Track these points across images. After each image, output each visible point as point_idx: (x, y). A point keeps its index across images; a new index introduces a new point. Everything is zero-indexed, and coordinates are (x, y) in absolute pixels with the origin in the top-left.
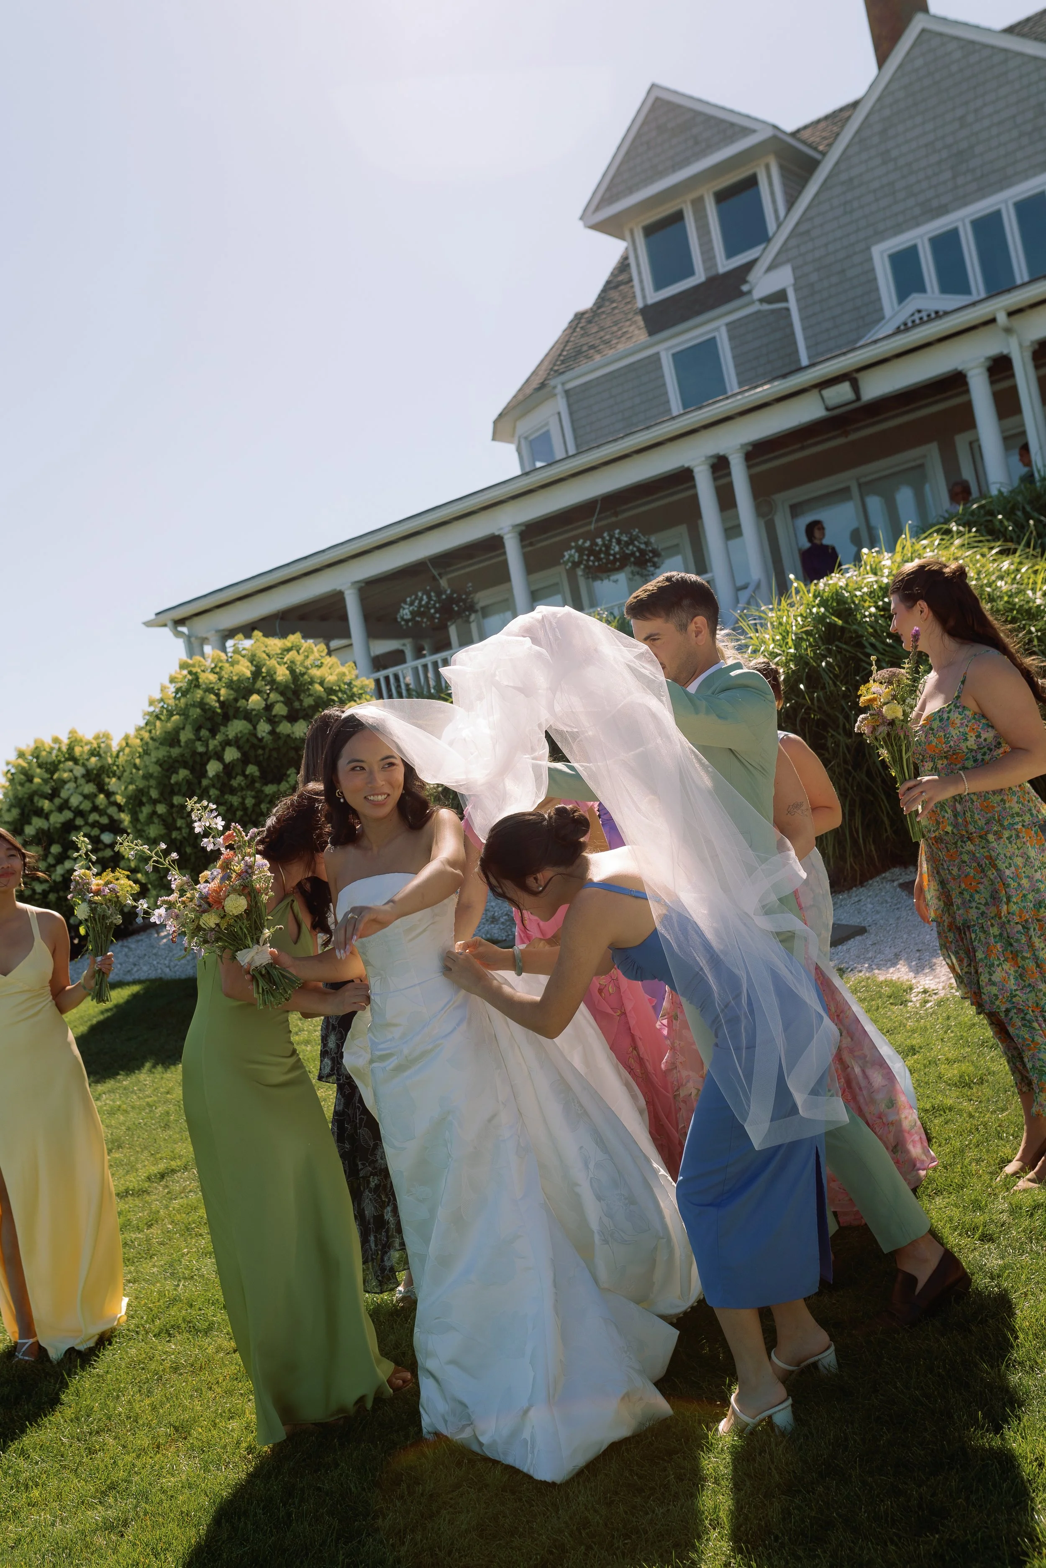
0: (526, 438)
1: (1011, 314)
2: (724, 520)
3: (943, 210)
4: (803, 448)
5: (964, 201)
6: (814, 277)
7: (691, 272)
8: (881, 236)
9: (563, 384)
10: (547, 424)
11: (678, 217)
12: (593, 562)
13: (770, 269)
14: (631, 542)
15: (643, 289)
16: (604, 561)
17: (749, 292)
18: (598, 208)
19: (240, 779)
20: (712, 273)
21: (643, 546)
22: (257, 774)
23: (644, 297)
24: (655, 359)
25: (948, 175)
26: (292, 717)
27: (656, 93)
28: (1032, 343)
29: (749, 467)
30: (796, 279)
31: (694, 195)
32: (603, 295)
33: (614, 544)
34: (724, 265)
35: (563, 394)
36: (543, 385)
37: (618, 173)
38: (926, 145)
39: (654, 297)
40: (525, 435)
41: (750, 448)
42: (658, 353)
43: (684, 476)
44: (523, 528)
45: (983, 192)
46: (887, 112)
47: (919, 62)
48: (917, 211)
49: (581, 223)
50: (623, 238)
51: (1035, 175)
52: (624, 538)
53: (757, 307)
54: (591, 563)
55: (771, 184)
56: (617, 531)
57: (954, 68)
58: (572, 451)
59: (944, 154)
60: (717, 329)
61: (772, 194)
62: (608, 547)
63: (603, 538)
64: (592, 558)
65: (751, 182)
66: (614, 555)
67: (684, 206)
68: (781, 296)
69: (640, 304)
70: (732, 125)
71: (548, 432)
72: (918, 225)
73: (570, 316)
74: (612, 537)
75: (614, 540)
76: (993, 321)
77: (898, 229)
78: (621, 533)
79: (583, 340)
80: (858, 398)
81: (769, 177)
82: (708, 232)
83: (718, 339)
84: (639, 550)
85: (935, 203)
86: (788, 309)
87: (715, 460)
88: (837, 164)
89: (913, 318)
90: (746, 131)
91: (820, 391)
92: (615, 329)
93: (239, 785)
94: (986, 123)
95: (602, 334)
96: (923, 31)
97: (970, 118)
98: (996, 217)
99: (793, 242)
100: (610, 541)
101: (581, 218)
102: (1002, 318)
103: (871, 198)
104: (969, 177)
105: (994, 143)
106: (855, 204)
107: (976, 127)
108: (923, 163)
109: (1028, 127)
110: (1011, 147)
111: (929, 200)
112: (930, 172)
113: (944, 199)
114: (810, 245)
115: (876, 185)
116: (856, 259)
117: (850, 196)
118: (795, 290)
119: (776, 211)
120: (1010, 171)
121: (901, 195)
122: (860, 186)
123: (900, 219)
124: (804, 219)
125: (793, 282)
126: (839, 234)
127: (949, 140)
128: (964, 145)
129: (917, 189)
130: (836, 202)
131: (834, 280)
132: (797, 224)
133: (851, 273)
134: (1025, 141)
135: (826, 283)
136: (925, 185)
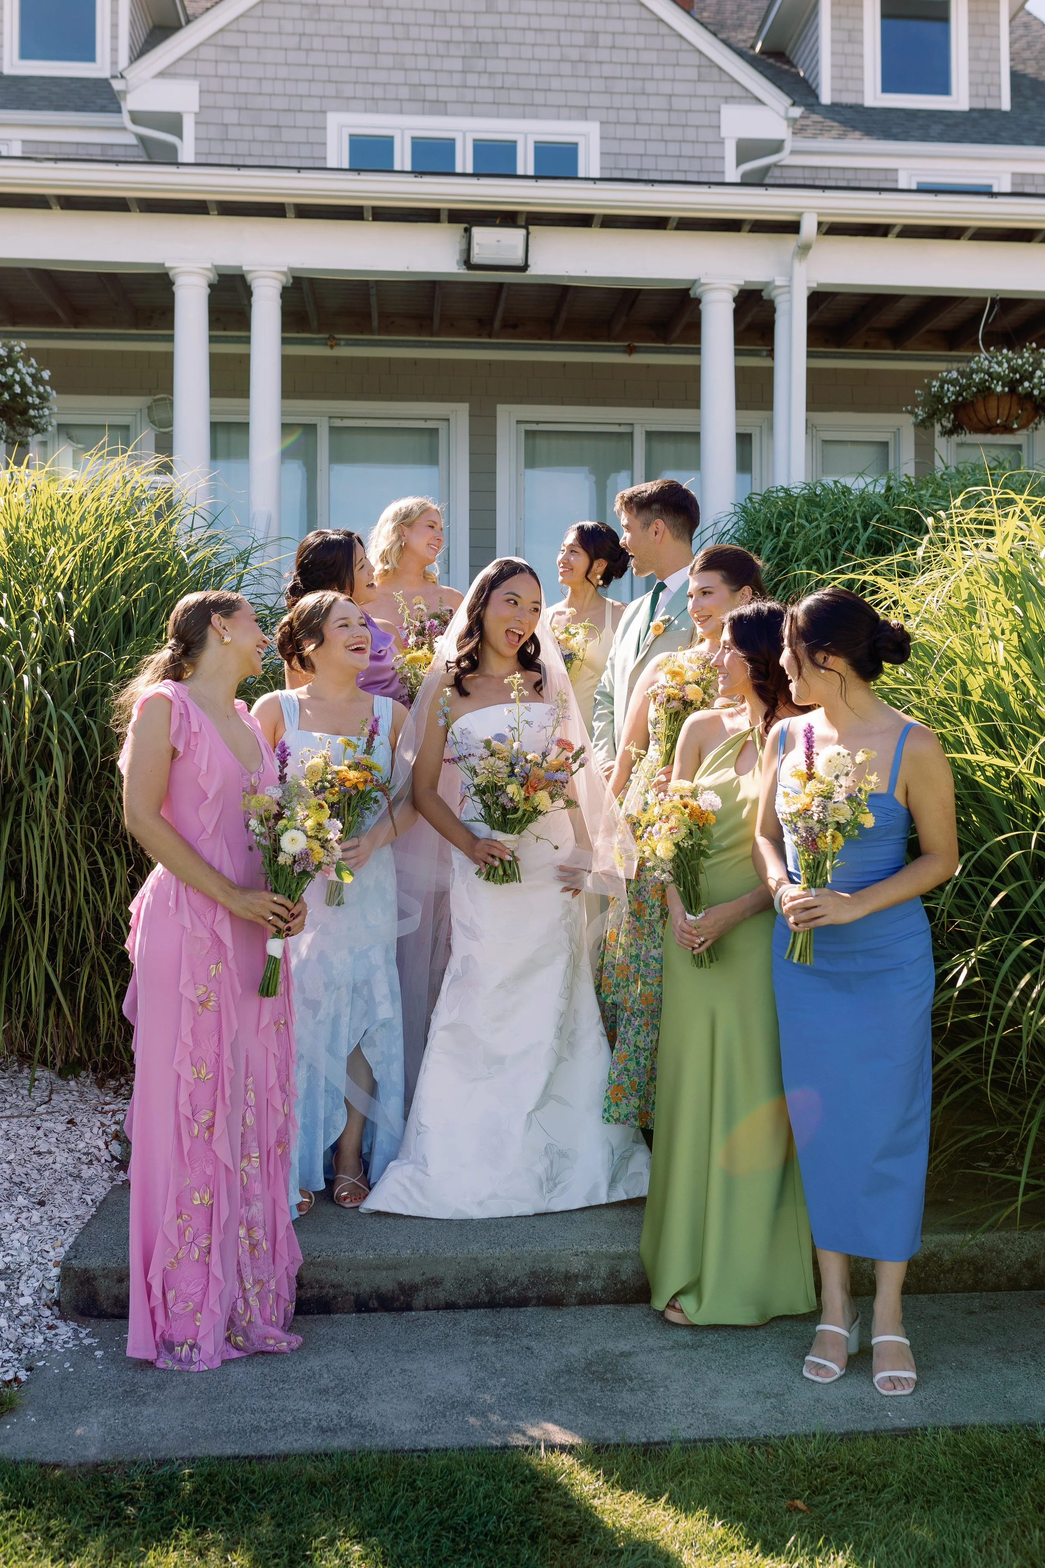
5: (472, 109)
6: (231, 117)
8: (346, 103)
25: (457, 64)
30: (201, 107)
38: (435, 11)
41: (296, 281)
48: (404, 93)
51: (571, 118)
59: (458, 35)
68: (171, 123)
72: (401, 112)
76: (792, 227)
77: (373, 105)
80: (524, 268)
85: (431, 94)
86: (175, 147)
87: (224, 279)
94: (522, 21)
98: (508, 148)
103: (342, 44)
104: (485, 81)
105: (526, 52)
106: (317, 43)
107: (508, 21)
108: (426, 33)
109: (574, 54)
110: (548, 68)
111: (424, 86)
112: (432, 48)
113: (445, 95)
114: (235, 69)
115: (352, 30)
116: (303, 119)
117: (310, 27)
118: (197, 123)
119: (115, 26)
120: (539, 98)
121: (386, 61)
122: (328, 20)
123: (378, 92)
124: (234, 27)
125: (196, 109)
126: (282, 72)
127: (468, 20)
128: (486, 36)
129: (409, 62)
130: (288, 26)
131: (262, 134)
132: (221, 30)
133: (287, 135)
134: (566, 68)
135: (247, 133)
136: (422, 62)
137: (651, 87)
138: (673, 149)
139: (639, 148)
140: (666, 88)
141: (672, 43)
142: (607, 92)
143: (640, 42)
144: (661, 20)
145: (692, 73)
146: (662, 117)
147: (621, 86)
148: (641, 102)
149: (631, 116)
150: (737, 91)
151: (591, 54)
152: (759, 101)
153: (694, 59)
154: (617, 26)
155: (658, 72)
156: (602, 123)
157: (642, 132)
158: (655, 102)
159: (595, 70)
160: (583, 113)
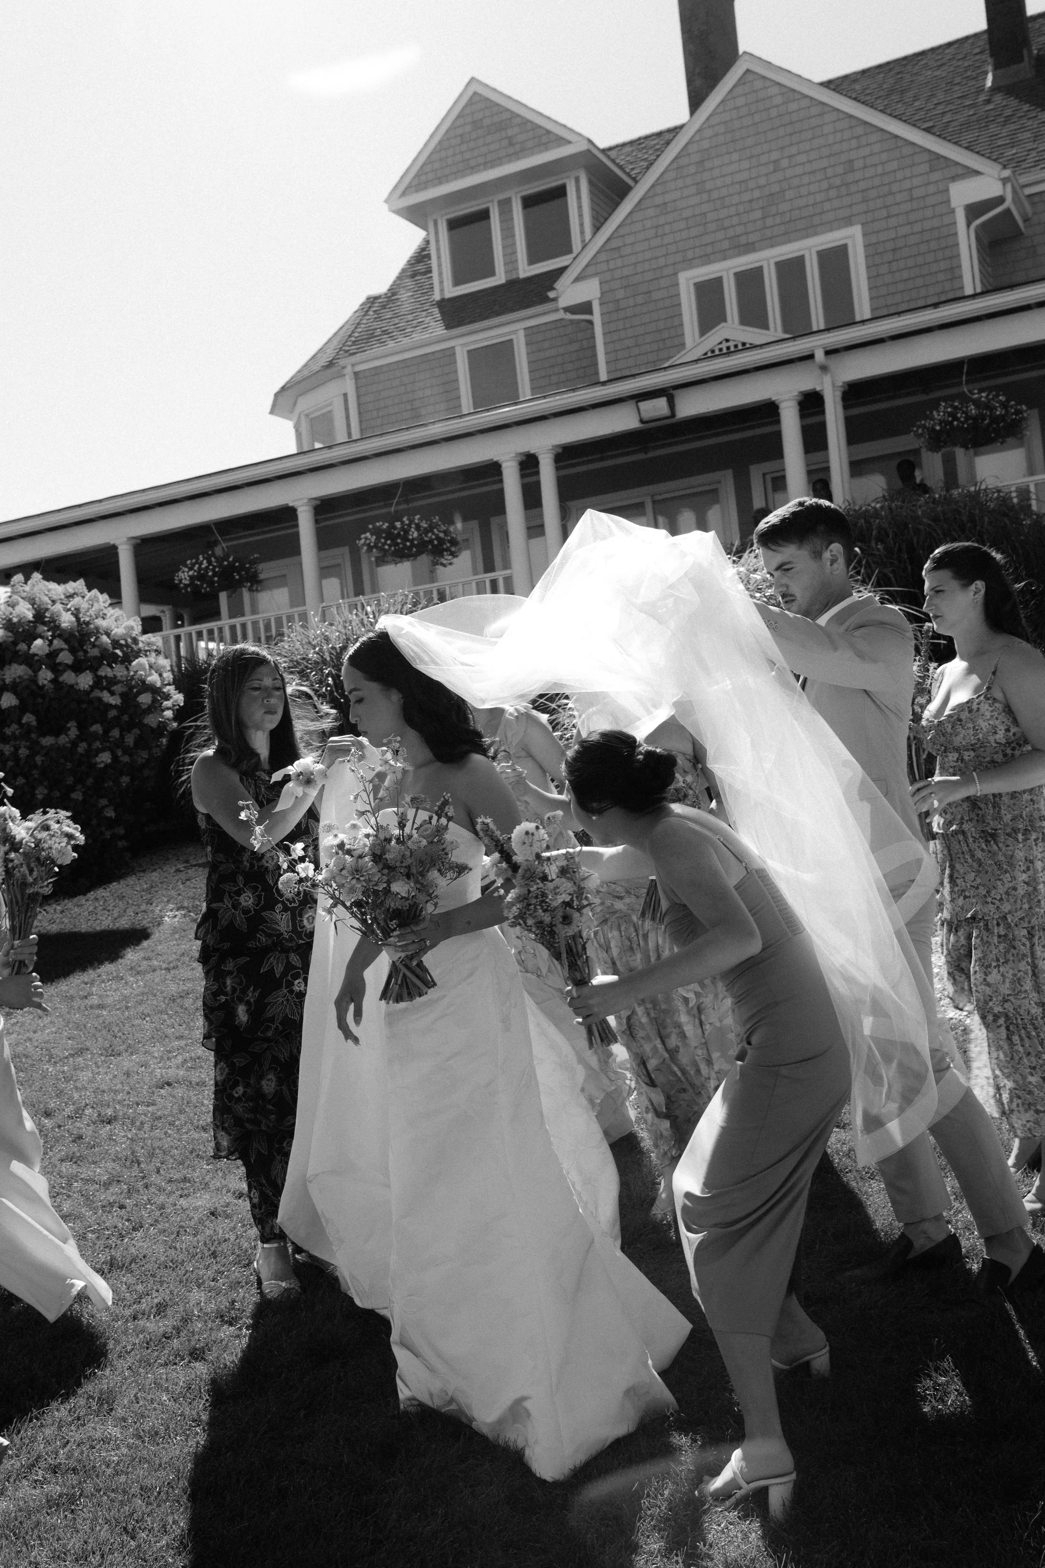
0: (307, 415)
1: (828, 353)
2: (527, 519)
3: (750, 248)
4: (602, 459)
5: (772, 242)
6: (620, 294)
7: (492, 273)
8: (689, 263)
9: (353, 365)
10: (330, 404)
11: (484, 215)
12: (390, 546)
13: (577, 279)
14: (430, 529)
15: (441, 282)
16: (401, 546)
17: (555, 300)
18: (404, 194)
19: (14, 727)
20: (514, 277)
21: (442, 535)
22: (34, 723)
23: (442, 290)
24: (450, 354)
25: (758, 214)
26: (78, 668)
27: (474, 88)
28: (844, 383)
29: (558, 469)
30: (602, 293)
31: (502, 196)
32: (398, 282)
33: (413, 530)
34: (525, 270)
35: (353, 376)
36: (331, 364)
37: (428, 162)
38: (741, 182)
39: (452, 291)
40: (306, 412)
41: (560, 451)
42: (453, 347)
43: (493, 469)
44: (318, 502)
45: (787, 237)
46: (706, 144)
47: (741, 101)
48: (726, 244)
49: (385, 207)
50: (424, 227)
51: (839, 228)
52: (424, 525)
53: (561, 315)
54: (387, 547)
55: (579, 198)
56: (417, 517)
57: (774, 113)
58: (356, 435)
59: (757, 194)
60: (515, 332)
61: (580, 207)
62: (407, 532)
63: (402, 522)
64: (389, 542)
65: (560, 192)
66: (412, 541)
67: (490, 205)
68: (586, 308)
69: (437, 297)
70: (548, 132)
71: (330, 412)
72: (725, 259)
73: (362, 299)
74: (411, 521)
75: (413, 526)
76: (811, 357)
77: (707, 259)
78: (421, 519)
79: (375, 325)
80: (673, 415)
81: (578, 190)
82: (513, 236)
83: (515, 343)
84: (438, 538)
85: (743, 240)
86: (591, 323)
87: (524, 458)
88: (653, 186)
89: (720, 346)
90: (561, 141)
91: (637, 402)
92: (410, 317)
93: (14, 733)
94: (799, 170)
95: (396, 321)
96: (748, 71)
97: (785, 163)
98: (799, 262)
99: (603, 257)
100: (409, 525)
101: (386, 201)
102: (819, 355)
103: (682, 225)
104: (778, 220)
105: (804, 191)
106: (667, 229)
107: (789, 173)
108: (736, 199)
109: (837, 181)
110: (819, 197)
111: (738, 236)
112: (741, 209)
113: (753, 238)
114: (619, 262)
115: (687, 213)
116: (663, 283)
117: (662, 220)
118: (601, 304)
119: (582, 225)
120: (816, 220)
121: (712, 227)
122: (673, 212)
123: (709, 250)
124: (616, 235)
125: (599, 296)
126: (648, 255)
127: (762, 181)
128: (776, 188)
129: (727, 223)
130: (648, 224)
131: (640, 299)
132: (609, 239)
133: (656, 295)
134: (833, 193)
135: (631, 302)
136: (735, 220)
137: (895, 187)
138: (917, 227)
139: (892, 234)
140: (907, 184)
141: (906, 151)
142: (865, 201)
143: (884, 157)
144: (897, 137)
145: (925, 168)
146: (906, 207)
147: (873, 193)
148: (889, 200)
149: (884, 213)
150: (960, 171)
151: (850, 178)
152: (978, 173)
153: (926, 157)
154: (866, 151)
155: (899, 175)
156: (863, 224)
157: (893, 222)
158: (899, 197)
159: (853, 188)
160: (848, 221)
